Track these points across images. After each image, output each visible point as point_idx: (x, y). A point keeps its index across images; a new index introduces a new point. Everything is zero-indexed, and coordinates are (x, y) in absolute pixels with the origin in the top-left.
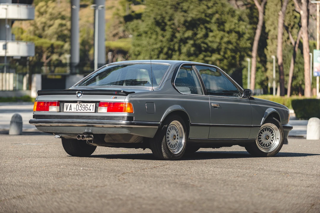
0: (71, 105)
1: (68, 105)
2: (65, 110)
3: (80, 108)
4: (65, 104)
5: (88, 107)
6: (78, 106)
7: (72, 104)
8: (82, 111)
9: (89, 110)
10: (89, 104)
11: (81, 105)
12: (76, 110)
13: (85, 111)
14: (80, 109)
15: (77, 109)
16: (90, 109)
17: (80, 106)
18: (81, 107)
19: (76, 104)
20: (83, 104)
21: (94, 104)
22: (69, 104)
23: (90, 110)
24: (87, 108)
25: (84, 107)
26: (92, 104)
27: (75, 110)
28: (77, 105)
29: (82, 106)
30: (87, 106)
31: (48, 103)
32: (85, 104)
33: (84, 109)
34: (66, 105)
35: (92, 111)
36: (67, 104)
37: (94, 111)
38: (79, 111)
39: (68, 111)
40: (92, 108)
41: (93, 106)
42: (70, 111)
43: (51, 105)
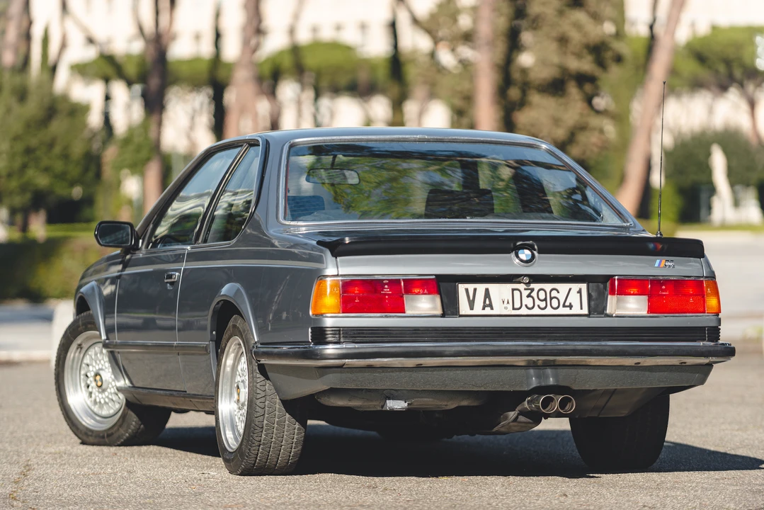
0: (487, 290)
1: (475, 290)
2: (464, 308)
3: (529, 302)
4: (462, 288)
5: (562, 297)
6: (517, 293)
7: (494, 288)
8: (536, 311)
9: (564, 306)
10: (563, 288)
11: (532, 290)
12: (514, 309)
13: (549, 311)
14: (530, 305)
15: (517, 305)
16: (567, 304)
17: (525, 293)
18: (529, 296)
19: (510, 286)
20: (536, 286)
21: (584, 286)
22: (481, 288)
23: (571, 306)
24: (555, 303)
25: (542, 295)
26: (575, 287)
27: (506, 308)
28: (513, 290)
29: (534, 294)
30: (554, 294)
31: (394, 283)
32: (548, 287)
33: (543, 304)
34: (467, 290)
35: (576, 310)
36: (471, 287)
37: (585, 311)
38: (524, 311)
39: (478, 309)
40: (574, 299)
41: (580, 292)
42: (488, 311)
43: (408, 291)
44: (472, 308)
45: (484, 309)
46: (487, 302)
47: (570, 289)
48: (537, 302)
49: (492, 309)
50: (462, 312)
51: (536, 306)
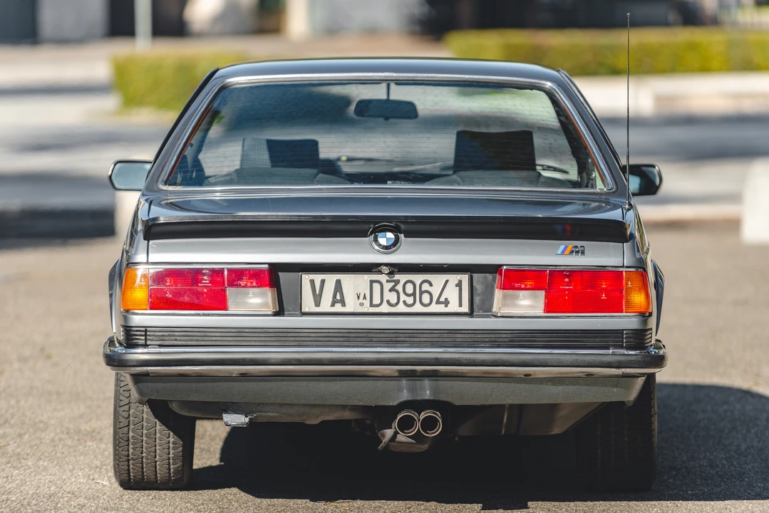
0: (338, 282)
1: (323, 282)
2: (308, 304)
3: (392, 297)
4: (306, 278)
5: (436, 292)
6: (377, 287)
7: (348, 280)
8: (401, 308)
9: (438, 302)
10: (438, 280)
11: (397, 282)
12: (372, 305)
13: (418, 308)
14: (394, 301)
15: (377, 300)
16: (442, 299)
17: (388, 286)
18: (392, 289)
19: (366, 278)
20: (403, 278)
21: (465, 278)
22: (331, 279)
23: (446, 303)
24: (426, 299)
25: (410, 289)
26: (454, 278)
27: (362, 304)
28: (372, 282)
29: (399, 288)
30: (426, 287)
31: (216, 273)
32: (418, 278)
33: (410, 300)
34: (312, 282)
35: (453, 308)
36: (318, 278)
37: (465, 309)
38: (385, 308)
39: (326, 306)
40: (451, 294)
41: (459, 285)
42: (338, 308)
43: (233, 284)
44: (318, 304)
45: (333, 305)
46: (338, 297)
47: (447, 281)
48: (403, 297)
49: (344, 305)
50: (305, 309)
51: (401, 303)
